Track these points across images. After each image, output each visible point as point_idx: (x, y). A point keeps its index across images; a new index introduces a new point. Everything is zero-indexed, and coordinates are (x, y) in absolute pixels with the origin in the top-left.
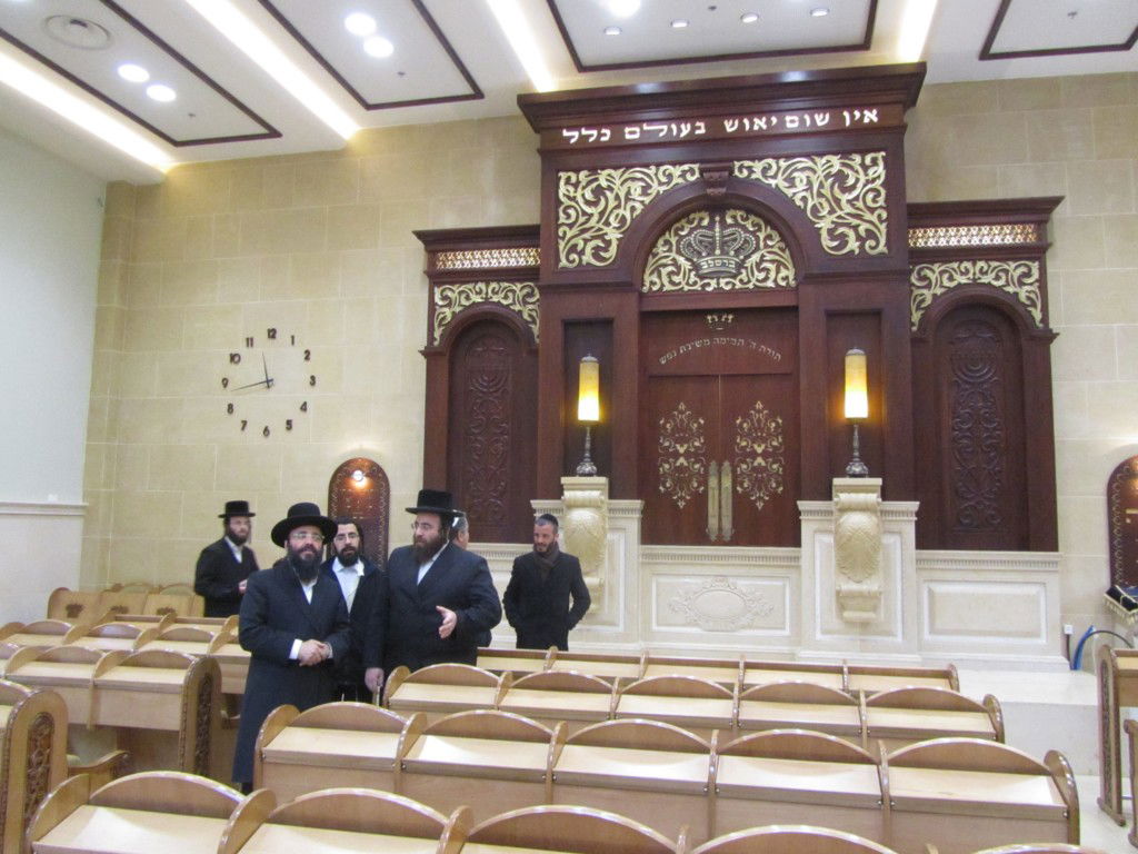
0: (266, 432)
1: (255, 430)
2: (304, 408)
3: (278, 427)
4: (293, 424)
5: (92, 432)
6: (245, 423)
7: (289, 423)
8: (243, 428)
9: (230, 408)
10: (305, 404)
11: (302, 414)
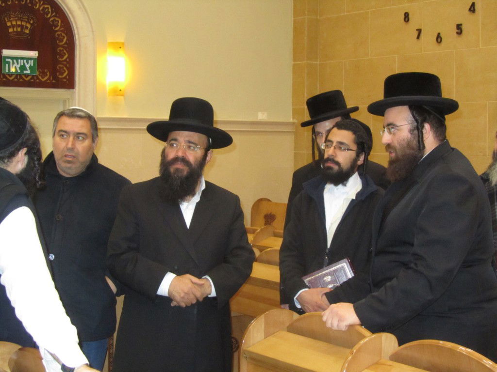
0: (439, 39)
1: (428, 37)
2: (472, 9)
3: (449, 32)
4: (463, 27)
5: (297, 54)
6: (420, 31)
7: (459, 27)
8: (418, 37)
9: (407, 17)
10: (473, 5)
11: (472, 16)
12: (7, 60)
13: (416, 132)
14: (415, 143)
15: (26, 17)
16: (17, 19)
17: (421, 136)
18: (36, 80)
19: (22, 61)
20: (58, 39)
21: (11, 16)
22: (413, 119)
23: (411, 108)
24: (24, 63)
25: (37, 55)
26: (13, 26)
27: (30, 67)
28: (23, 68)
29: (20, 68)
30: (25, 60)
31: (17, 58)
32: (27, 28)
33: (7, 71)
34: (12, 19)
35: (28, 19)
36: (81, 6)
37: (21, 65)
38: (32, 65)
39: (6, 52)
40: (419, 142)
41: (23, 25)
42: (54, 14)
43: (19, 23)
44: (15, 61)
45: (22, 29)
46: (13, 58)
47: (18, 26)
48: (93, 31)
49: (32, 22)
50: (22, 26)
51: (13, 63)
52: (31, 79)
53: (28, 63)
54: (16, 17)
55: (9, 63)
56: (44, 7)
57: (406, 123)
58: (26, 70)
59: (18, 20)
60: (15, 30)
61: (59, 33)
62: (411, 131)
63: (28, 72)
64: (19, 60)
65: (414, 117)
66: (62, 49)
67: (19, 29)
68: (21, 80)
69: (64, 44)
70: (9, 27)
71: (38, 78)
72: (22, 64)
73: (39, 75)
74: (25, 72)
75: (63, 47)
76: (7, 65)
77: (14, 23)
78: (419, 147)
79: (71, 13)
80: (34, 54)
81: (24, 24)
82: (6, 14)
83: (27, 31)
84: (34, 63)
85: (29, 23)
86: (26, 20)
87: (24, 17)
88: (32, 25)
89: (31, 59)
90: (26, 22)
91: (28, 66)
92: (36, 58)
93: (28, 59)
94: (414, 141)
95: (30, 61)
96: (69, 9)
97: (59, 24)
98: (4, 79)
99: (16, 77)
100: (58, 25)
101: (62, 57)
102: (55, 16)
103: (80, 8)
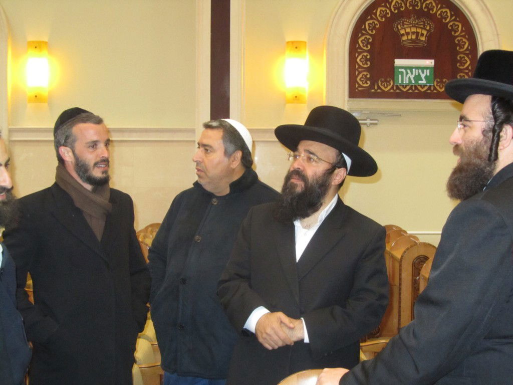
12: (400, 70)
13: (491, 134)
14: (485, 149)
15: (422, 23)
16: (411, 25)
17: (495, 141)
18: (434, 90)
19: (417, 71)
20: (458, 45)
21: (405, 23)
22: (492, 116)
23: (493, 99)
24: (419, 73)
25: (433, 64)
26: (408, 34)
27: (426, 77)
28: (418, 78)
29: (414, 78)
30: (420, 71)
31: (411, 68)
32: (422, 35)
33: (400, 82)
34: (405, 26)
35: (424, 25)
36: (485, 8)
37: (415, 75)
38: (428, 75)
39: (398, 62)
40: (491, 149)
41: (419, 32)
42: (453, 18)
43: (414, 30)
44: (409, 71)
45: (417, 36)
46: (406, 68)
47: (413, 33)
48: (498, 35)
49: (428, 28)
50: (417, 33)
51: (407, 73)
52: (428, 89)
53: (423, 73)
54: (411, 24)
55: (402, 73)
56: (441, 12)
57: (482, 120)
58: (422, 80)
59: (413, 27)
60: (410, 38)
61: (459, 38)
62: (484, 132)
63: (424, 82)
64: (414, 70)
65: (494, 112)
66: (462, 56)
67: (414, 37)
68: (416, 91)
69: (465, 50)
70: (403, 35)
71: (435, 88)
72: (417, 74)
73: (437, 85)
74: (420, 82)
75: (465, 54)
76: (400, 76)
77: (408, 30)
78: (490, 155)
79: (472, 15)
80: (430, 63)
81: (419, 30)
82: (399, 22)
83: (423, 39)
84: (430, 72)
85: (425, 29)
86: (422, 26)
87: (420, 23)
88: (428, 31)
89: (427, 68)
90: (422, 28)
91: (423, 76)
92: (432, 67)
93: (423, 69)
94: (485, 148)
95: (425, 71)
96: (470, 12)
97: (460, 29)
98: (398, 91)
99: (411, 88)
100: (458, 30)
101: (462, 64)
102: (455, 20)
103: (482, 10)
